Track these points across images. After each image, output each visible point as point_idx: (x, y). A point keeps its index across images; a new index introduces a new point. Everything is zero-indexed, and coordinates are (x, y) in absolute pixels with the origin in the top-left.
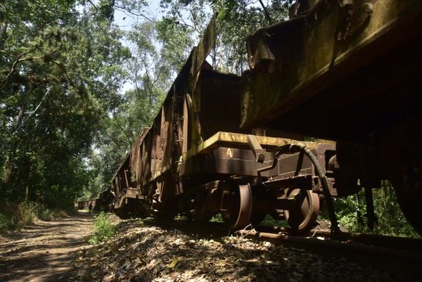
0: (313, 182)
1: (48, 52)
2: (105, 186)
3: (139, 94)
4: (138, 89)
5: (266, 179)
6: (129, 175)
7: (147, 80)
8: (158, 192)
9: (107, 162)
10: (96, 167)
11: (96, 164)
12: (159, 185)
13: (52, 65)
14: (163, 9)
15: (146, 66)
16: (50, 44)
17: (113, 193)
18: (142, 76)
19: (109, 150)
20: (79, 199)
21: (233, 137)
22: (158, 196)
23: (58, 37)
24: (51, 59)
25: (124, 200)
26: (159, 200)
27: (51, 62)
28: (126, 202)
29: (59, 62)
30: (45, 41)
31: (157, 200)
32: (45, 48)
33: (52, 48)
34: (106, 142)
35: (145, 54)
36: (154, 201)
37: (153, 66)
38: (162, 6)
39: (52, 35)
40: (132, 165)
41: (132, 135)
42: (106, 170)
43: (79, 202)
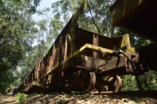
0: (126, 68)
1: (4, 25)
2: (21, 83)
3: (39, 47)
4: (39, 45)
5: (101, 70)
6: (34, 76)
7: (43, 42)
8: (49, 79)
9: (23, 73)
10: (18, 75)
11: (18, 74)
12: (50, 76)
13: (6, 30)
14: (53, 14)
15: (43, 36)
16: (6, 22)
17: (25, 85)
18: (41, 40)
19: (24, 68)
20: (8, 89)
21: (93, 46)
22: (49, 80)
23: (9, 19)
24: (5, 28)
25: (31, 86)
26: (50, 82)
27: (5, 29)
28: (32, 87)
29: (9, 30)
30: (4, 20)
31: (48, 82)
32: (3, 23)
33: (7, 23)
34: (24, 65)
35: (43, 32)
36: (47, 83)
37: (46, 36)
38: (53, 13)
39: (7, 18)
40: (35, 72)
41: (35, 63)
42: (22, 77)
43: (8, 90)
